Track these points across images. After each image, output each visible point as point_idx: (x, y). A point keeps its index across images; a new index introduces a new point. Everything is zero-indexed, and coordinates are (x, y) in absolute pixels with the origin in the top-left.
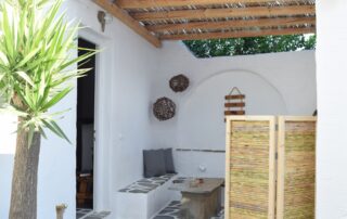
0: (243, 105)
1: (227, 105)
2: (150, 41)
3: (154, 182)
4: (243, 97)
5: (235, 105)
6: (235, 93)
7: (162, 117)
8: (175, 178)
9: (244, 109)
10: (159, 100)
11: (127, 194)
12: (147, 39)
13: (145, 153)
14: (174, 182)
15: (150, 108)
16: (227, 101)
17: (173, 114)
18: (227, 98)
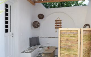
0: (61, 23)
1: (56, 23)
2: (31, 3)
3: (33, 48)
4: (61, 20)
5: (58, 23)
6: (58, 19)
7: (35, 27)
8: (40, 46)
9: (61, 24)
10: (34, 22)
11: (24, 54)
12: (30, 2)
13: (30, 39)
14: (39, 47)
15: (31, 24)
17: (39, 26)
18: (56, 21)
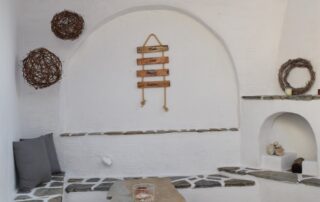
0: (166, 60)
4: (166, 48)
5: (152, 61)
6: (152, 43)
9: (167, 66)
15: (17, 65)
16: (140, 56)
